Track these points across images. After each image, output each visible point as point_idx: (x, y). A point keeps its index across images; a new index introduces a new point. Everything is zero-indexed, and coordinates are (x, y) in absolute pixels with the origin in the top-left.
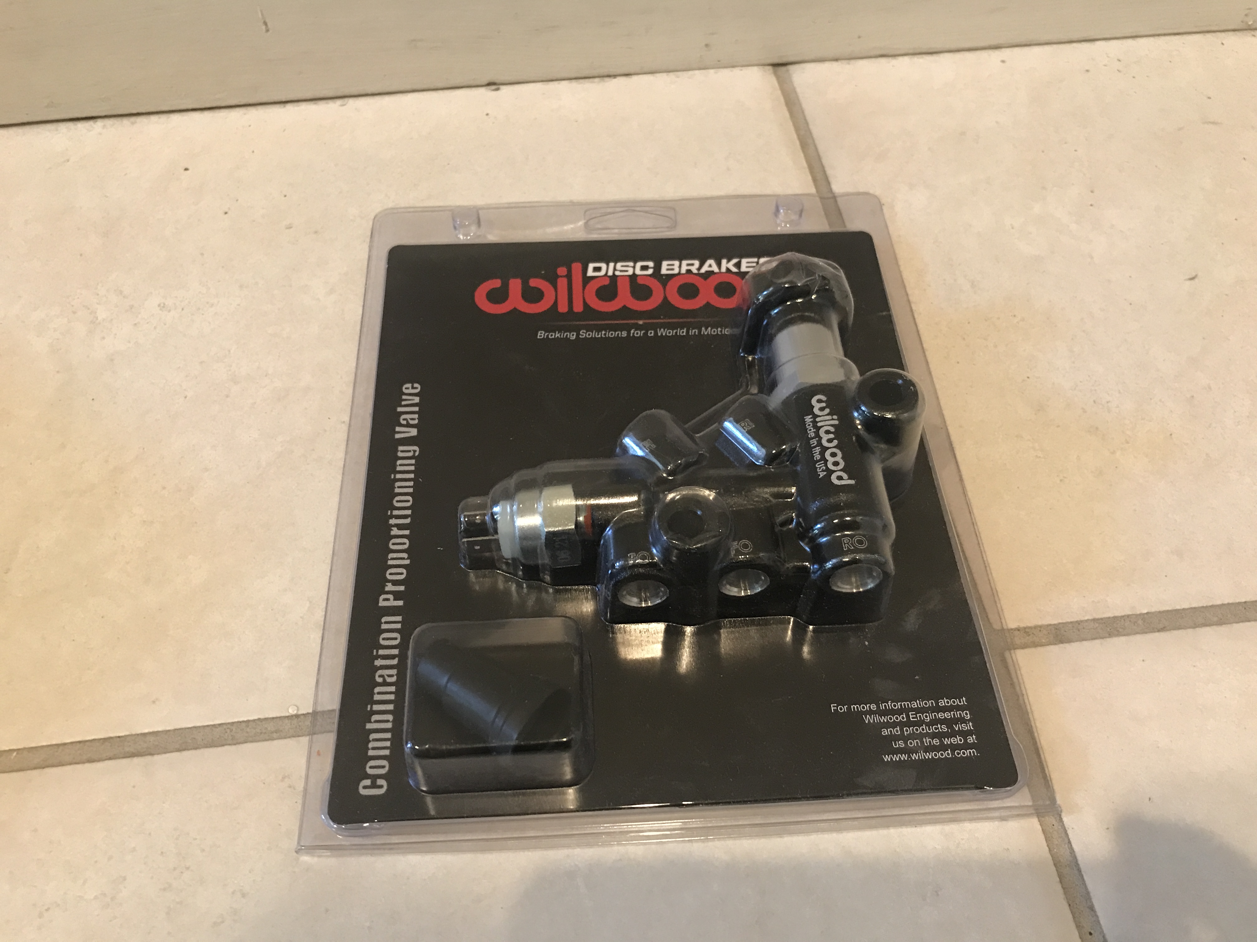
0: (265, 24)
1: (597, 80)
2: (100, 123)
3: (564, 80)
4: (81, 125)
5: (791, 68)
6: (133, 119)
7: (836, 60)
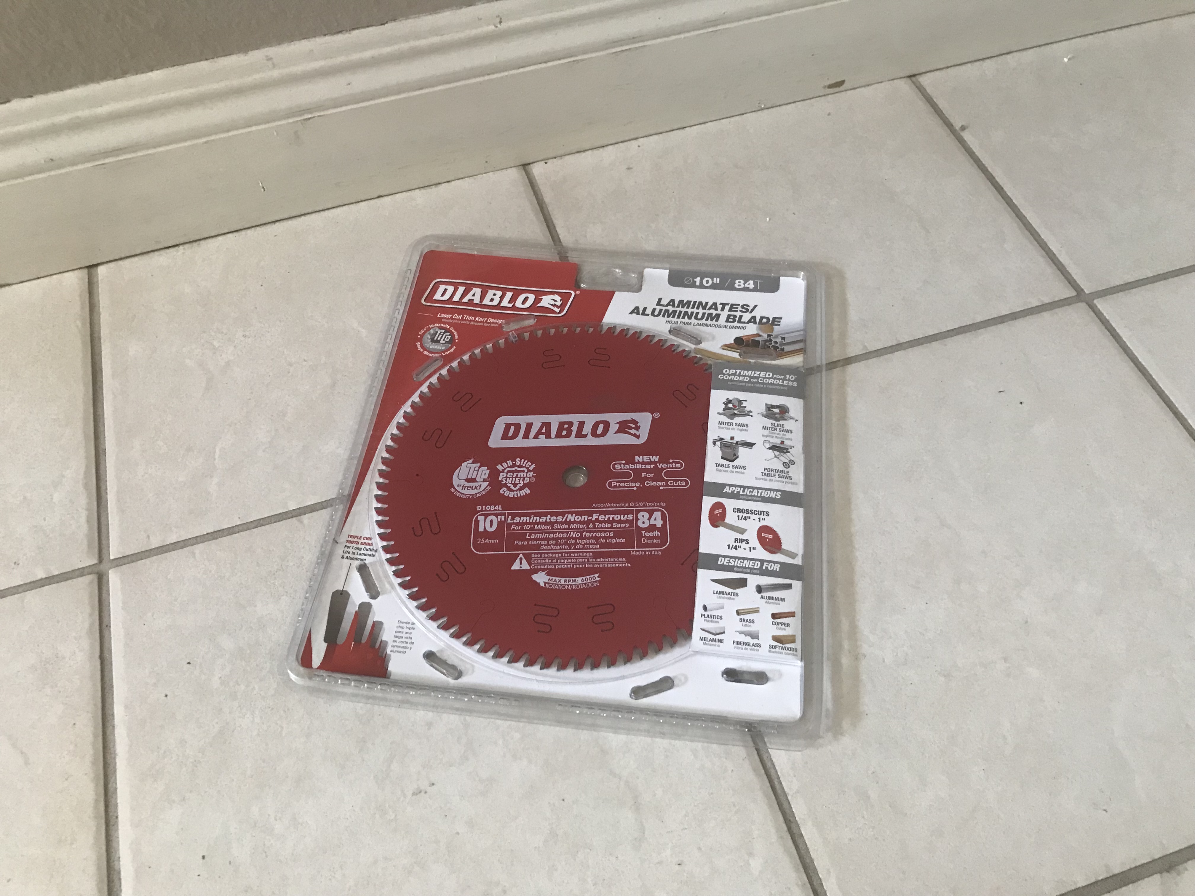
0: (263, 188)
1: (433, 186)
2: (181, 247)
3: (416, 189)
4: (171, 250)
5: (531, 165)
6: (197, 243)
7: (555, 158)
